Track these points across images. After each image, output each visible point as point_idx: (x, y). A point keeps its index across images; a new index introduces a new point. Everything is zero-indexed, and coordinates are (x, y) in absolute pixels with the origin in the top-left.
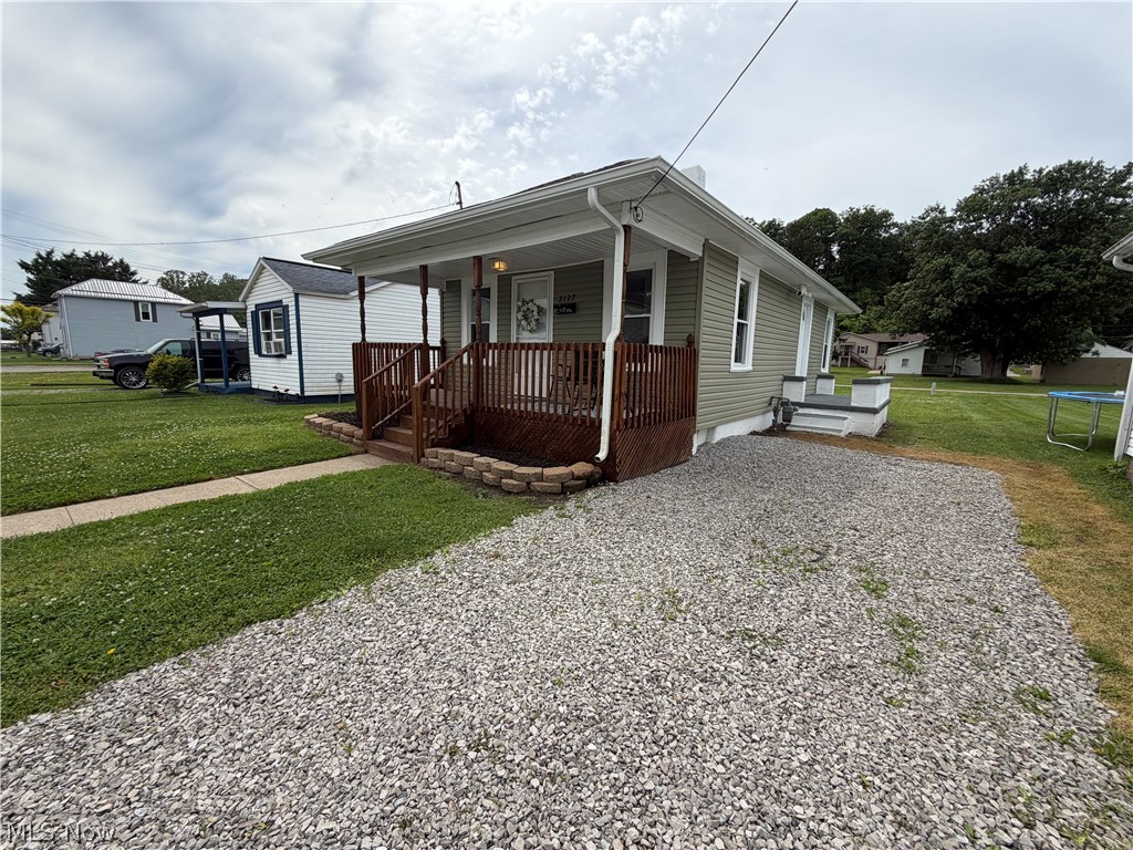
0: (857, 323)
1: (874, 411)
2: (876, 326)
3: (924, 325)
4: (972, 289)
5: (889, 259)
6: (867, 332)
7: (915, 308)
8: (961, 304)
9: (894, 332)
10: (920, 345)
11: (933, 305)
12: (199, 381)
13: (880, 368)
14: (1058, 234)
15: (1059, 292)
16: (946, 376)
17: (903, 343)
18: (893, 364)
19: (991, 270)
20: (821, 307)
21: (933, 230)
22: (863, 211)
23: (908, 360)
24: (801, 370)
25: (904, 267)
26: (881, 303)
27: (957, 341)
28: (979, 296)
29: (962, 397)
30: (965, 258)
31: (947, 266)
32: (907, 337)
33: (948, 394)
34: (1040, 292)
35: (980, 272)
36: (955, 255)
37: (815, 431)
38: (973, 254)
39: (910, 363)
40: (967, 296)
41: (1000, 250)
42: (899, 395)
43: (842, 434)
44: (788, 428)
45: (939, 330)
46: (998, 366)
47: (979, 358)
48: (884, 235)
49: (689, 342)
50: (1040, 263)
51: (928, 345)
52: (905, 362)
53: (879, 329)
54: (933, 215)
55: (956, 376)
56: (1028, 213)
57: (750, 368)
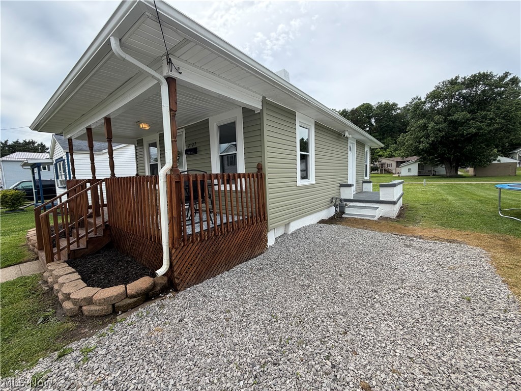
0: (386, 153)
1: (394, 203)
2: (395, 154)
3: (416, 152)
4: (438, 134)
5: (398, 124)
6: (390, 157)
7: (412, 144)
8: (433, 141)
9: (403, 156)
10: (416, 162)
11: (420, 142)
12: (35, 202)
13: (398, 173)
14: (475, 106)
15: (479, 133)
16: (429, 176)
17: (408, 161)
18: (404, 171)
19: (446, 124)
20: (360, 144)
21: (416, 108)
22: (384, 104)
23: (411, 168)
24: (352, 179)
25: (405, 127)
26: (396, 143)
27: (432, 159)
28: (441, 137)
29: (439, 186)
30: (433, 120)
31: (425, 124)
32: (409, 158)
33: (432, 185)
34: (470, 133)
35: (441, 126)
36: (428, 119)
37: (359, 217)
38: (437, 118)
39: (412, 170)
40: (435, 137)
41: (449, 115)
42: (408, 187)
43: (376, 219)
44: (343, 216)
45: (424, 154)
46: (453, 169)
47: (444, 166)
48: (394, 113)
49: (258, 169)
50: (468, 120)
51: (419, 161)
52: (409, 170)
53: (396, 155)
54: (415, 101)
55: (434, 175)
56: (460, 97)
57: (314, 182)
